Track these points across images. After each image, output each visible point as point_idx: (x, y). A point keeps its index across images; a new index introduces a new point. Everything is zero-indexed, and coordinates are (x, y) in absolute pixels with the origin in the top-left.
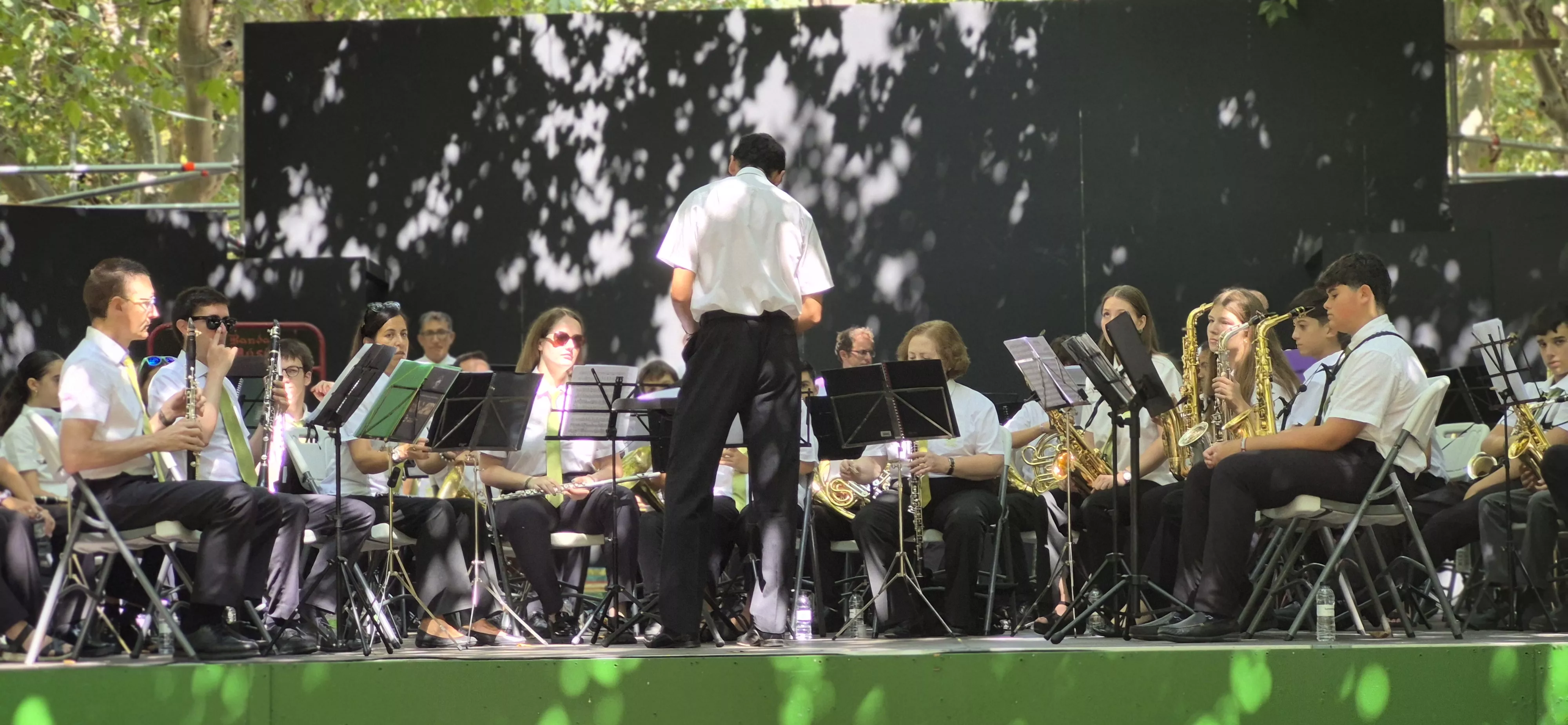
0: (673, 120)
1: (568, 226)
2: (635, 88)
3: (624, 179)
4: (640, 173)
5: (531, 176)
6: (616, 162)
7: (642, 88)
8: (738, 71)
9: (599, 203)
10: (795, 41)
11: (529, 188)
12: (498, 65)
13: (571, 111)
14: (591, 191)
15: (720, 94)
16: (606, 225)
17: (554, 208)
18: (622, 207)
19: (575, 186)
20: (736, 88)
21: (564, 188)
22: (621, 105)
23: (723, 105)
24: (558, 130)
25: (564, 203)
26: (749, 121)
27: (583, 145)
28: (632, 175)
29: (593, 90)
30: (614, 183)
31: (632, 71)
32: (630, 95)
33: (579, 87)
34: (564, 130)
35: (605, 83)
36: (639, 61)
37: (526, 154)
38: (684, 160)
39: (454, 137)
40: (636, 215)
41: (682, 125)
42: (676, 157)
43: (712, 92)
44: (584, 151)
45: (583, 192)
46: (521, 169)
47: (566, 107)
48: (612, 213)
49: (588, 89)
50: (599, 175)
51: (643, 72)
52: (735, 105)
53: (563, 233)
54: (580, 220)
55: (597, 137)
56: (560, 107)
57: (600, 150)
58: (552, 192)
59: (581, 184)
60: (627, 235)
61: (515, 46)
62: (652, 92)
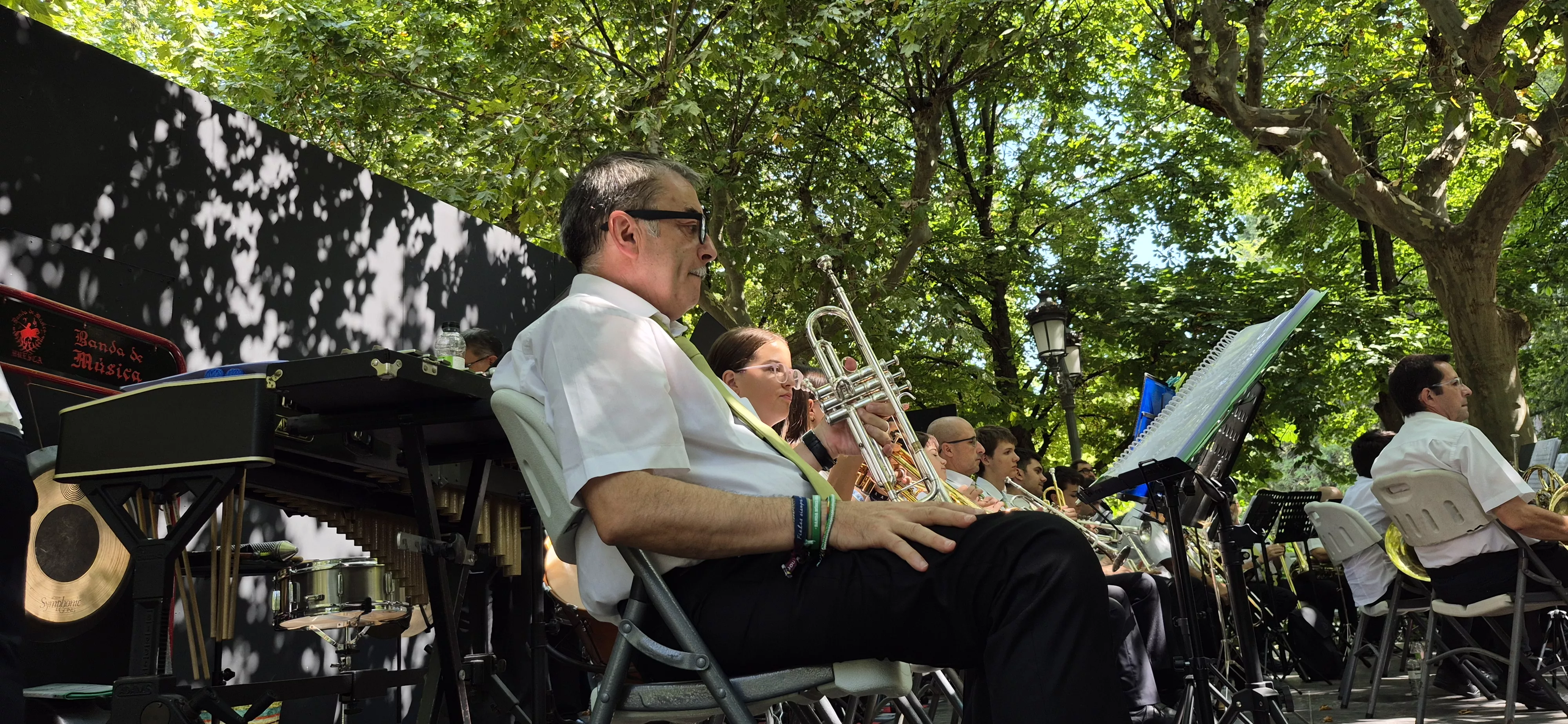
0: (316, 249)
1: (222, 322)
2: (286, 205)
3: (274, 290)
4: (288, 288)
5: (188, 257)
6: (268, 272)
7: (292, 209)
8: (365, 223)
9: (252, 308)
10: (404, 213)
11: (184, 270)
12: (161, 131)
13: (229, 207)
14: (244, 294)
15: (352, 238)
16: (257, 331)
17: (209, 299)
18: (272, 316)
19: (230, 284)
20: (363, 237)
21: (220, 282)
22: (274, 218)
23: (353, 249)
24: (217, 221)
25: (219, 298)
26: (372, 269)
27: (239, 245)
28: (281, 288)
29: (250, 193)
30: (265, 291)
31: (285, 189)
32: (282, 211)
33: (238, 186)
34: (222, 223)
35: (260, 191)
36: (290, 185)
37: (184, 235)
38: (323, 287)
39: (108, 189)
40: (283, 326)
41: (322, 255)
42: (318, 283)
43: (346, 235)
44: (239, 251)
45: (237, 291)
46: (179, 250)
47: (225, 201)
48: (263, 321)
49: (246, 190)
50: (253, 278)
51: (294, 193)
52: (362, 252)
53: (216, 329)
54: (233, 319)
55: (252, 241)
56: (219, 199)
57: (254, 254)
58: (208, 284)
59: (236, 284)
60: (275, 344)
61: (180, 118)
62: (300, 216)
